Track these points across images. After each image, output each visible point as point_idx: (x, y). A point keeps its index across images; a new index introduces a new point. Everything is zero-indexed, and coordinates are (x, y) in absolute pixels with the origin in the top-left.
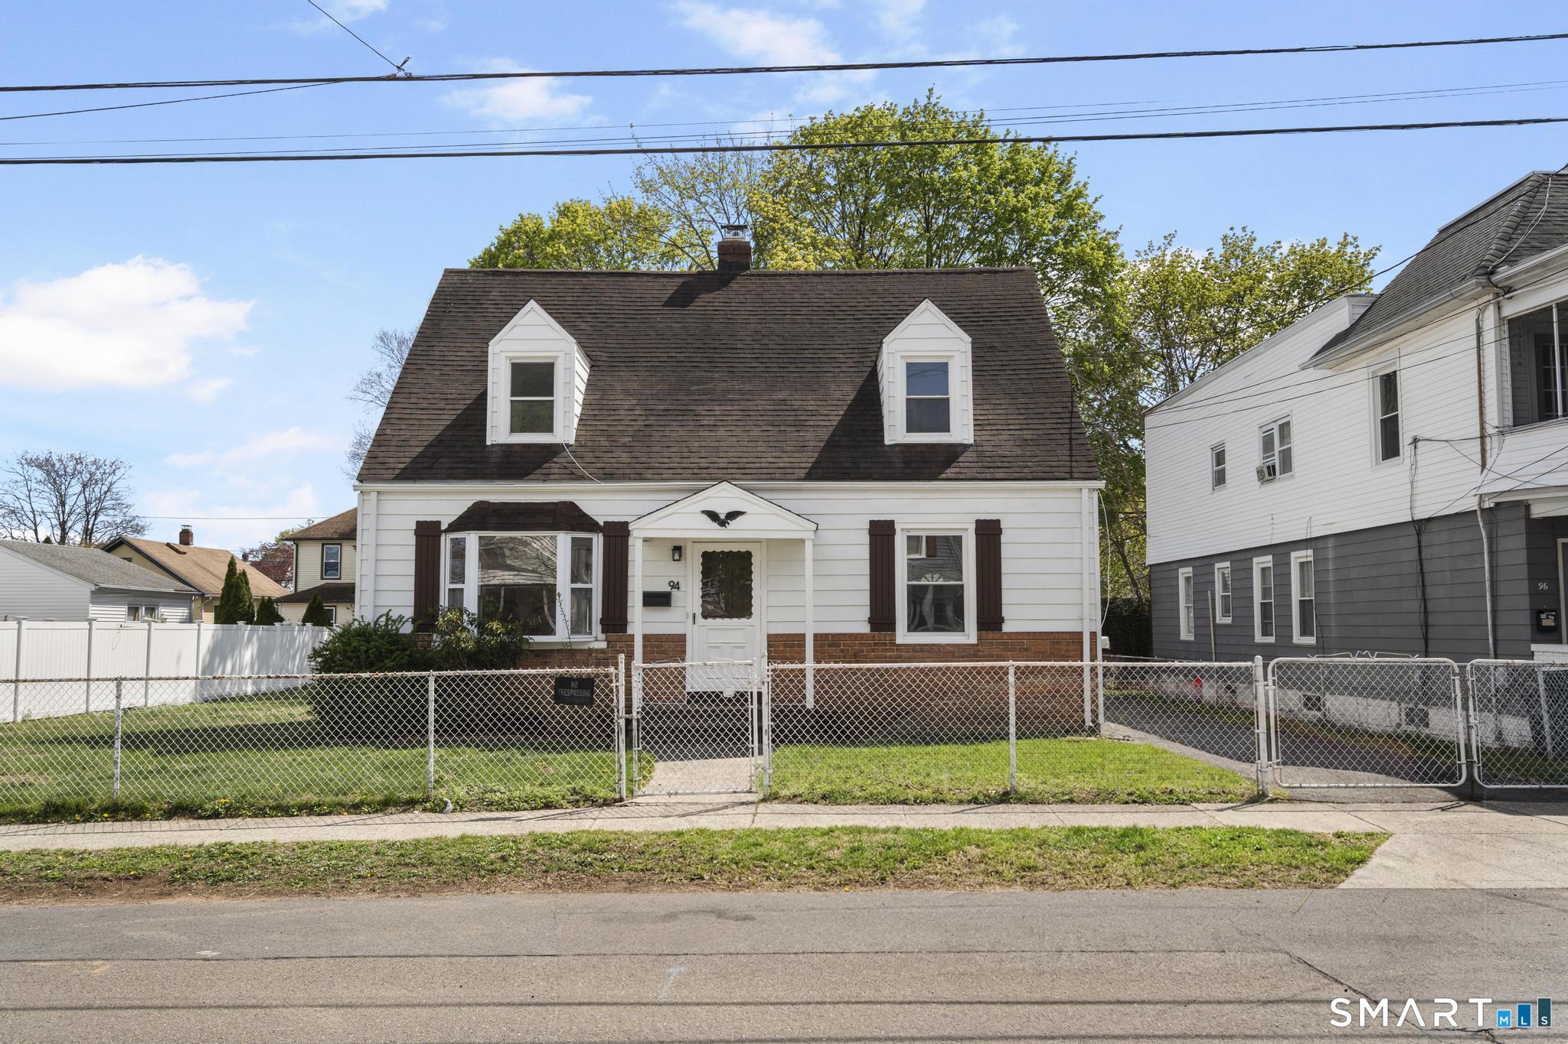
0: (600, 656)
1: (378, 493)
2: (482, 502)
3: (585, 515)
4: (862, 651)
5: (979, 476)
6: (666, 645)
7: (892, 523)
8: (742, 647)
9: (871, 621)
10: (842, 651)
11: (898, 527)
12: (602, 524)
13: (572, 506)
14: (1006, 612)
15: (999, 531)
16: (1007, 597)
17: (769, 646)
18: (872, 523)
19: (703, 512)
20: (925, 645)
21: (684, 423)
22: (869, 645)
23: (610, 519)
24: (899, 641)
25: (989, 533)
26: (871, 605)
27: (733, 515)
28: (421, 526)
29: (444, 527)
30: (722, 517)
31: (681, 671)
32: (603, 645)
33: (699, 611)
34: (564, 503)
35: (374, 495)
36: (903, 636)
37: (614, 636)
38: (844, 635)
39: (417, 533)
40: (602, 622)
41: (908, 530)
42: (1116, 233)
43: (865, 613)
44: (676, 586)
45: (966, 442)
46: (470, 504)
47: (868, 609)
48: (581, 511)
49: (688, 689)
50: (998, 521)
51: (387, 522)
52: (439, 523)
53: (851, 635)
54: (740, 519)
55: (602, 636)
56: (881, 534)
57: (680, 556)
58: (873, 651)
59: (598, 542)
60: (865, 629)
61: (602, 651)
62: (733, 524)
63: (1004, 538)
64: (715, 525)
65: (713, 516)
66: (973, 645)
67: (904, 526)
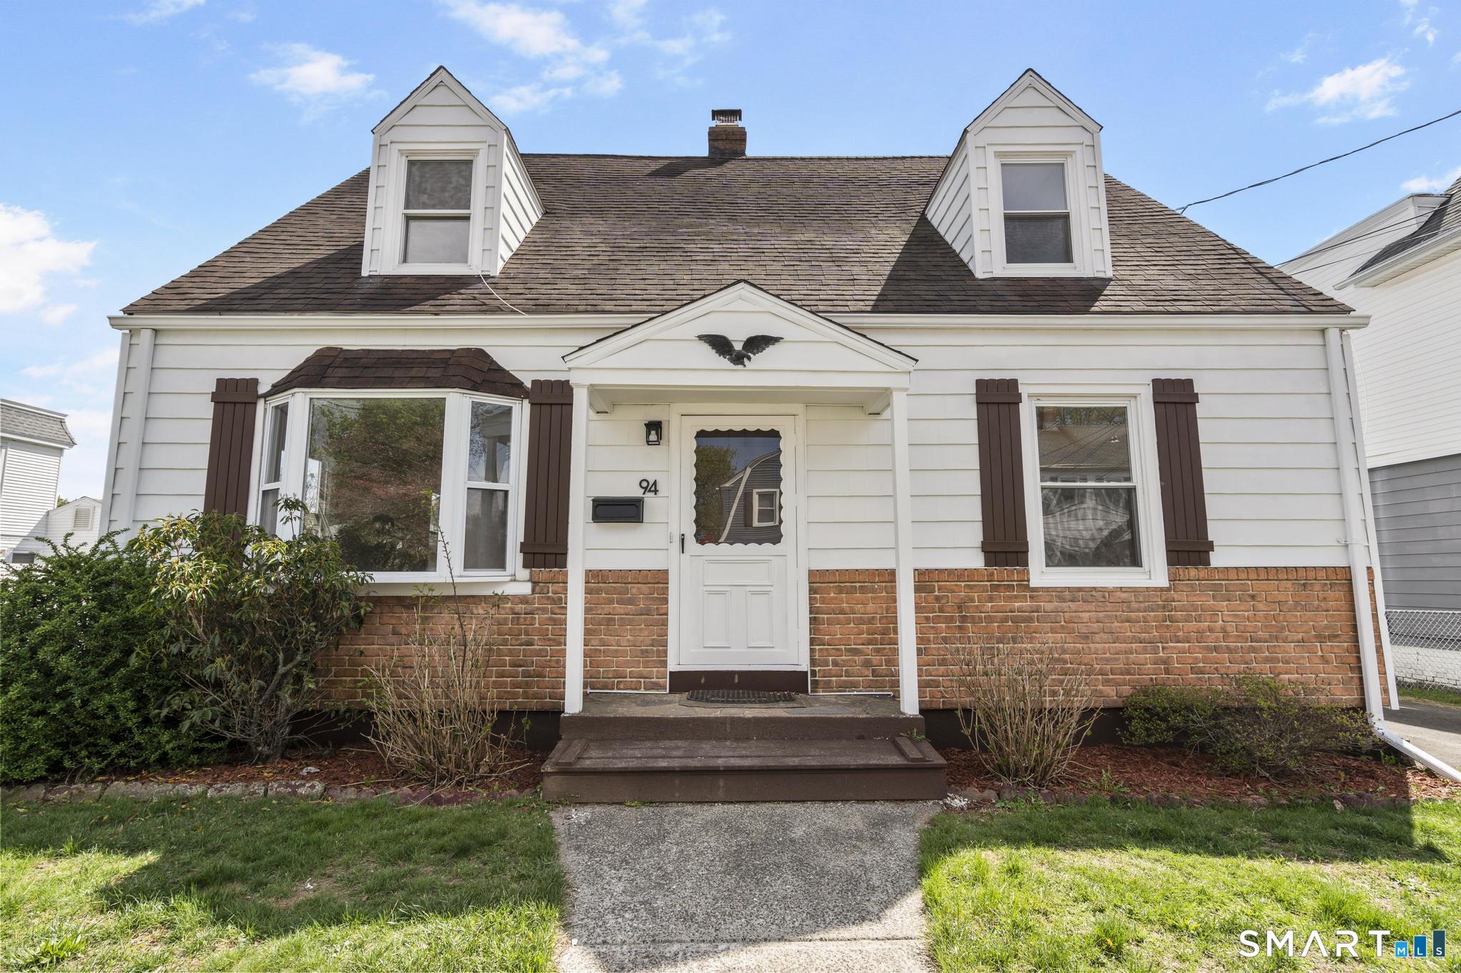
0: (520, 607)
1: (156, 331)
2: (330, 349)
3: (500, 370)
4: (972, 600)
6: (634, 589)
7: (1013, 384)
8: (767, 593)
9: (985, 548)
10: (938, 599)
11: (1023, 392)
12: (528, 385)
13: (480, 354)
14: (1214, 533)
15: (1194, 398)
16: (1213, 508)
17: (812, 591)
18: (979, 383)
19: (701, 338)
20: (1080, 589)
21: (667, 258)
22: (984, 589)
23: (542, 377)
24: (1034, 583)
25: (1176, 401)
26: (984, 521)
27: (757, 343)
28: (225, 388)
29: (263, 389)
30: (738, 347)
32: (526, 589)
33: (690, 530)
34: (468, 351)
35: (146, 336)
36: (1041, 574)
37: (544, 573)
38: (941, 571)
39: (215, 397)
40: (524, 548)
41: (1040, 397)
43: (975, 535)
44: (652, 488)
45: (1101, 275)
46: (310, 352)
47: (978, 529)
48: (493, 362)
49: (672, 666)
50: (1189, 383)
51: (164, 381)
52: (255, 382)
53: (951, 572)
54: (770, 350)
55: (525, 574)
56: (997, 398)
57: (660, 437)
58: (991, 599)
59: (521, 415)
60: (976, 561)
61: (523, 599)
62: (758, 360)
63: (1200, 409)
64: (725, 362)
65: (720, 344)
66: (1162, 589)
67: (1034, 391)
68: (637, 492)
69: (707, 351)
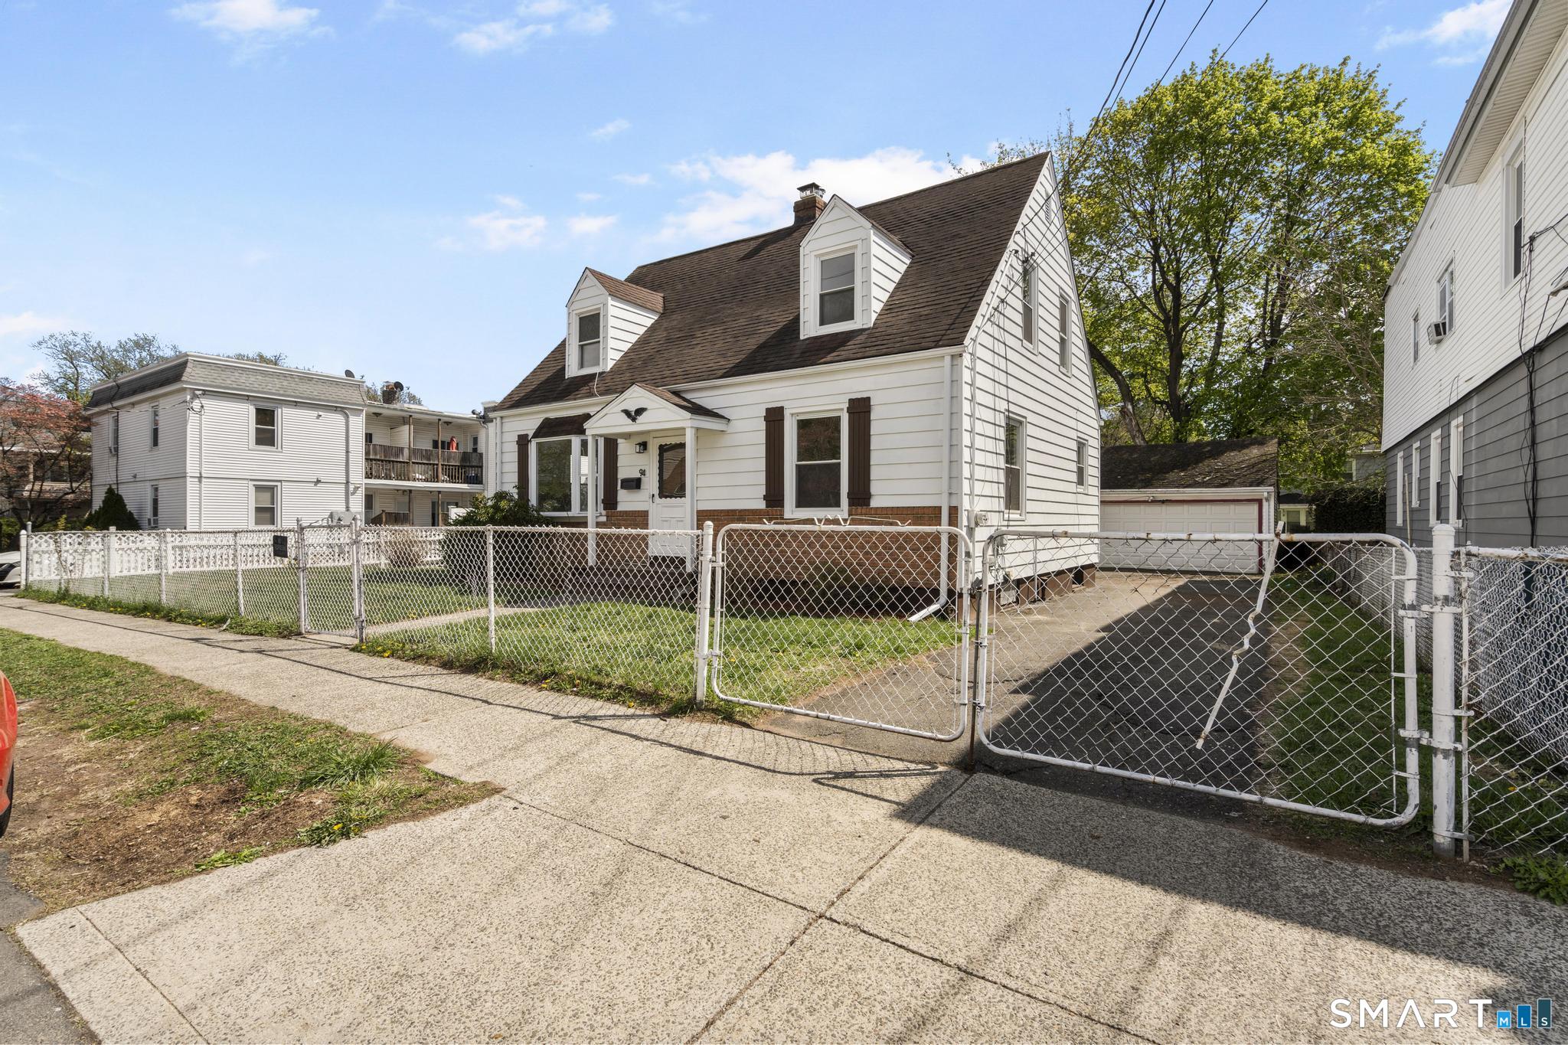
1: (501, 418)
2: (547, 419)
5: (852, 356)
6: (637, 517)
7: (783, 409)
9: (765, 498)
11: (787, 413)
14: (875, 488)
15: (869, 409)
16: (875, 473)
18: (768, 410)
19: (622, 411)
20: (808, 519)
24: (786, 516)
25: (860, 409)
26: (766, 484)
27: (640, 411)
28: (520, 437)
29: (531, 436)
30: (633, 413)
31: (644, 538)
32: (604, 519)
33: (656, 492)
34: (585, 415)
36: (790, 511)
37: (610, 512)
38: (747, 510)
39: (518, 442)
40: (604, 502)
41: (798, 414)
42: (1418, 131)
43: (762, 493)
44: (643, 473)
45: (866, 326)
46: (541, 421)
47: (764, 488)
49: (649, 553)
50: (868, 399)
51: (506, 437)
52: (528, 435)
53: (752, 510)
54: (644, 414)
55: (604, 512)
56: (774, 418)
60: (762, 505)
61: (604, 524)
62: (640, 419)
63: (872, 415)
64: (629, 421)
65: (627, 412)
66: (844, 520)
67: (794, 411)
68: (638, 475)
69: (624, 415)
